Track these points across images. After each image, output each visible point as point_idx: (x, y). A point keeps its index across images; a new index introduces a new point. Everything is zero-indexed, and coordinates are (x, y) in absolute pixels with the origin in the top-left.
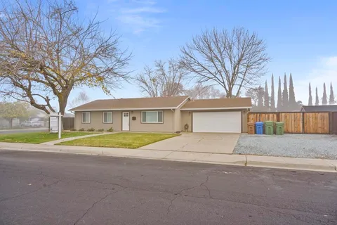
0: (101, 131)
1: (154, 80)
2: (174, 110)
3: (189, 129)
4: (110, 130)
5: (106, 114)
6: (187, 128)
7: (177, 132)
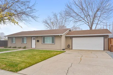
0: (20, 48)
1: (52, 23)
2: (61, 36)
3: (71, 47)
4: (25, 48)
5: (23, 39)
6: (69, 47)
7: (63, 50)
